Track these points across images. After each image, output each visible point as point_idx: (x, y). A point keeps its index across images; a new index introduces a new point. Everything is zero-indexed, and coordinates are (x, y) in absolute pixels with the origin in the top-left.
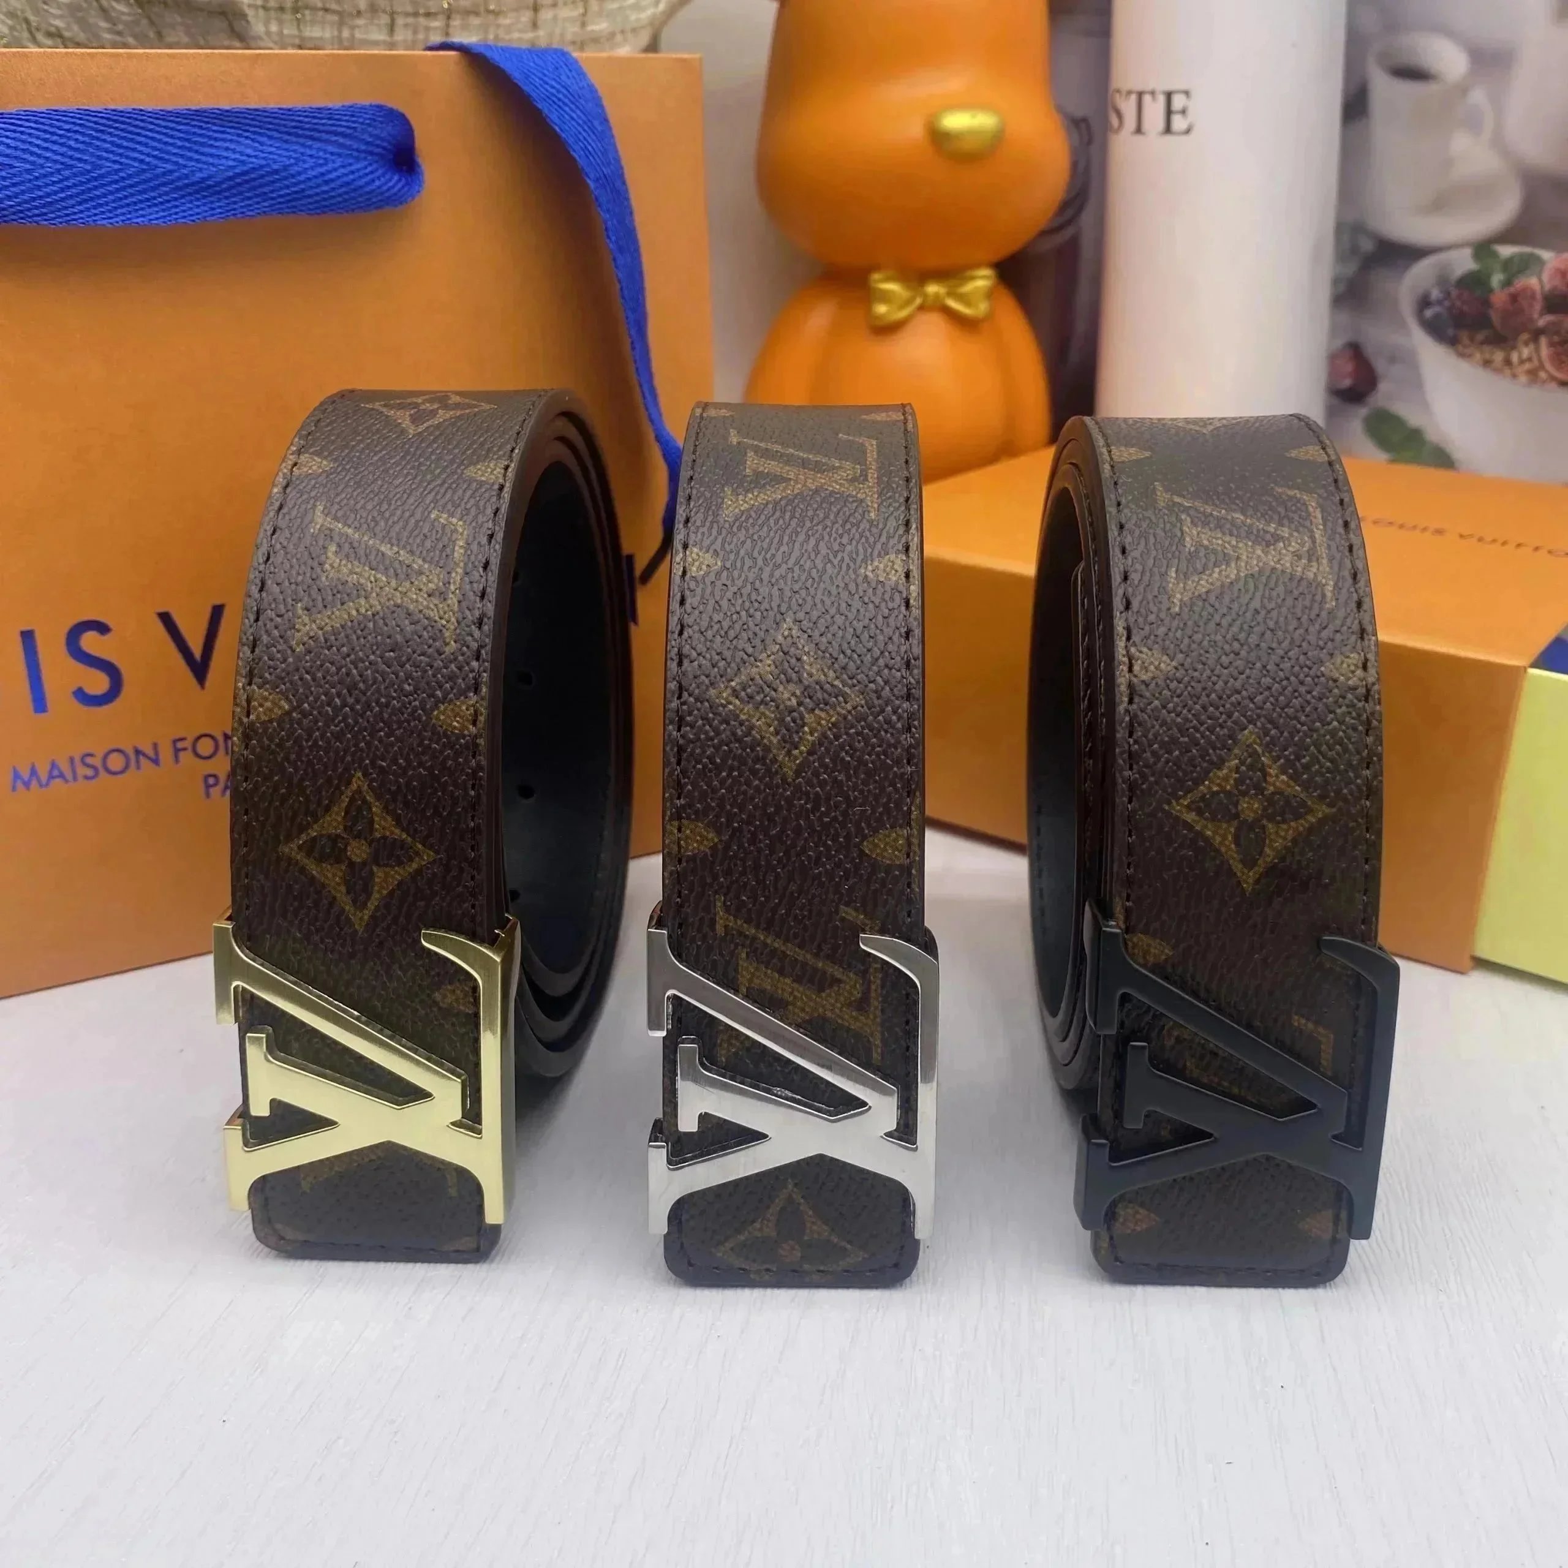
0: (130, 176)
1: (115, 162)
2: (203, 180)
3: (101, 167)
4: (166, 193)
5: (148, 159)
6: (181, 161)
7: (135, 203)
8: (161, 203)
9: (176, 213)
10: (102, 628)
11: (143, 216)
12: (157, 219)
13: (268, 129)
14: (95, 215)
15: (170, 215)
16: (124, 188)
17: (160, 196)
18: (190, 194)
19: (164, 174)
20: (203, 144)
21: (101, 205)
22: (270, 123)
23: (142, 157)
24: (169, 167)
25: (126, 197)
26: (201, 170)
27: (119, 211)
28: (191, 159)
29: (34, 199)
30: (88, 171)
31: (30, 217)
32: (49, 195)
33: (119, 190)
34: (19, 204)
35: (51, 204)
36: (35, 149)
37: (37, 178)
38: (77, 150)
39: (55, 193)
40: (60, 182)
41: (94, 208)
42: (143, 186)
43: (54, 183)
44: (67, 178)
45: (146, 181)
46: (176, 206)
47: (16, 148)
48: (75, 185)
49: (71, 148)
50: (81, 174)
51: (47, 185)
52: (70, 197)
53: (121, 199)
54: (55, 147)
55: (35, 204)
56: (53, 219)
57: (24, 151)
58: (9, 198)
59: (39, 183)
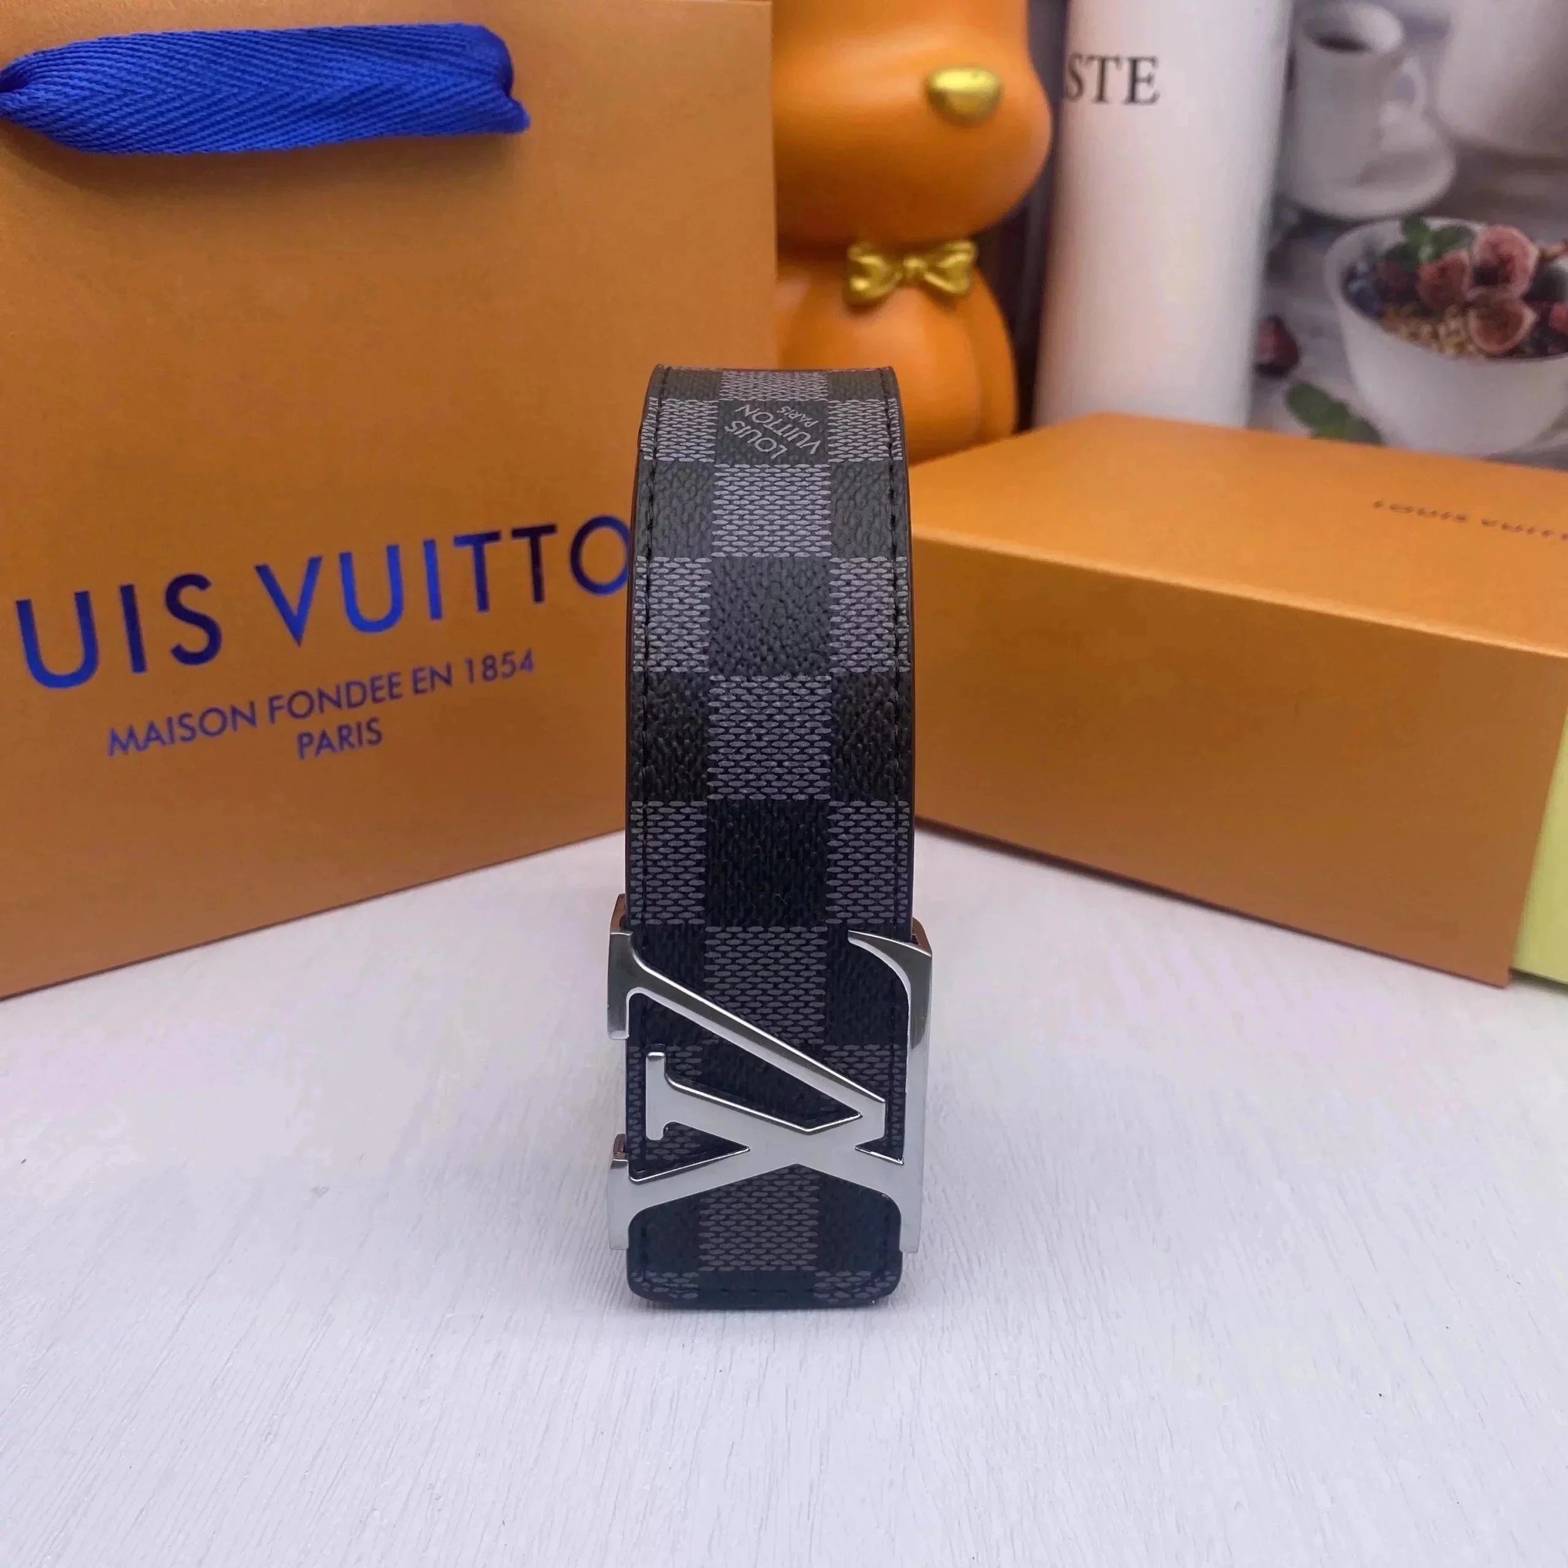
0: (249, 100)
1: (233, 86)
2: (320, 101)
3: (219, 91)
4: (285, 117)
5: (265, 83)
6: (297, 83)
7: (254, 128)
8: (280, 127)
9: (295, 137)
10: (201, 582)
11: (263, 141)
12: (277, 143)
13: (378, 48)
14: (218, 141)
15: (289, 139)
16: (243, 113)
17: (279, 119)
18: (307, 117)
19: (281, 97)
20: (317, 65)
21: (222, 131)
22: (381, 42)
23: (259, 80)
24: (287, 89)
25: (245, 122)
26: (316, 91)
27: (241, 137)
28: (306, 81)
29: (158, 126)
30: (208, 96)
31: (154, 145)
32: (171, 121)
33: (238, 115)
34: (143, 132)
35: (174, 130)
36: (154, 74)
37: (159, 104)
38: (197, 74)
39: (177, 119)
40: (182, 107)
41: (216, 134)
42: (262, 110)
43: (176, 108)
44: (188, 104)
45: (263, 105)
46: (295, 130)
47: (136, 73)
48: (197, 111)
49: (190, 72)
50: (201, 99)
51: (169, 111)
52: (192, 123)
53: (240, 124)
54: (174, 72)
55: (159, 131)
56: (176, 147)
57: (145, 76)
58: (133, 125)
59: (163, 109)
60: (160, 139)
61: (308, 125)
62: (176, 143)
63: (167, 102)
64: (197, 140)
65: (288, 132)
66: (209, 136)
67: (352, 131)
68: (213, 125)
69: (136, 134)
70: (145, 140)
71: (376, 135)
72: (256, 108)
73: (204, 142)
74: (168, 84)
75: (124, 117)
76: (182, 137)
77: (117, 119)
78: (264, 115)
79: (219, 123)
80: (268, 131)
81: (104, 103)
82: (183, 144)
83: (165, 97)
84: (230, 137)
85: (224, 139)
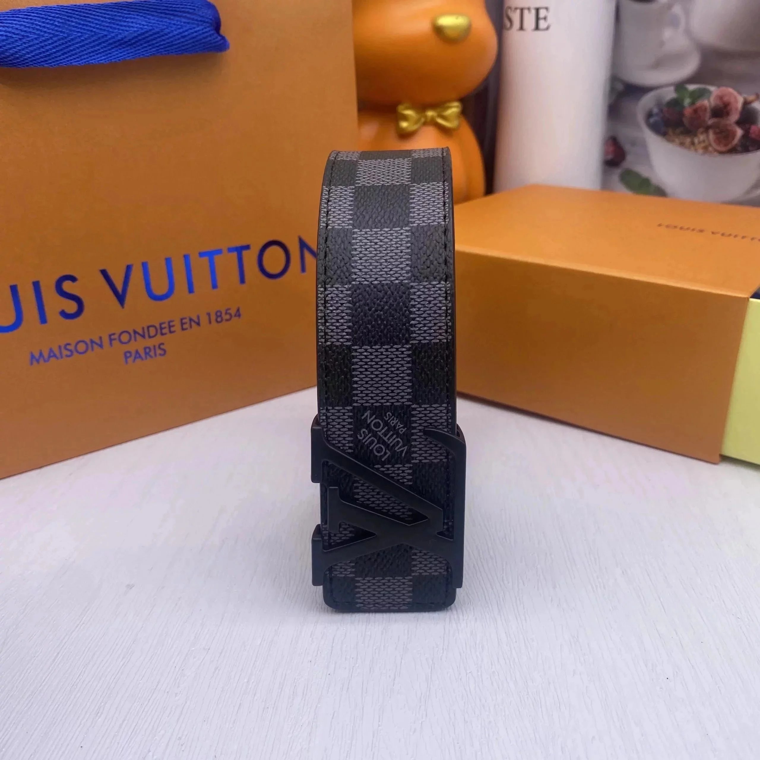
0: (86, 39)
1: (78, 32)
2: (122, 39)
3: (72, 35)
4: (105, 47)
5: (94, 30)
6: (110, 30)
7: (90, 53)
8: (103, 52)
9: (110, 57)
10: (73, 279)
11: (94, 59)
12: (101, 60)
14: (71, 60)
15: (107, 58)
16: (83, 46)
17: (102, 48)
18: (117, 47)
19: (103, 37)
20: (121, 21)
21: (73, 55)
24: (106, 33)
25: (85, 50)
26: (121, 34)
27: (83, 57)
28: (115, 29)
29: (40, 53)
30: (66, 38)
31: (39, 63)
32: (47, 51)
33: (81, 46)
34: (33, 56)
35: (49, 55)
36: (38, 27)
37: (41, 42)
38: (59, 27)
39: (51, 49)
40: (52, 43)
41: (70, 56)
42: (93, 44)
43: (50, 44)
44: (56, 42)
45: (94, 41)
46: (110, 53)
47: (29, 27)
48: (60, 45)
49: (56, 26)
50: (62, 39)
51: (46, 45)
52: (58, 51)
53: (83, 51)
54: (48, 26)
55: (41, 55)
56: (51, 63)
57: (33, 28)
58: (28, 53)
59: (42, 44)
60: (42, 60)
61: (117, 51)
62: (50, 61)
63: (45, 41)
64: (61, 60)
65: (107, 55)
66: (67, 57)
67: (139, 53)
68: (69, 52)
69: (30, 58)
70: (35, 60)
71: (151, 55)
72: (90, 43)
73: (64, 61)
74: (45, 32)
75: (23, 49)
76: (53, 58)
77: (20, 50)
78: (94, 46)
79: (72, 51)
80: (97, 54)
81: (13, 43)
82: (54, 62)
83: (44, 39)
84: (78, 58)
85: (75, 59)
